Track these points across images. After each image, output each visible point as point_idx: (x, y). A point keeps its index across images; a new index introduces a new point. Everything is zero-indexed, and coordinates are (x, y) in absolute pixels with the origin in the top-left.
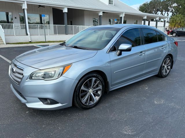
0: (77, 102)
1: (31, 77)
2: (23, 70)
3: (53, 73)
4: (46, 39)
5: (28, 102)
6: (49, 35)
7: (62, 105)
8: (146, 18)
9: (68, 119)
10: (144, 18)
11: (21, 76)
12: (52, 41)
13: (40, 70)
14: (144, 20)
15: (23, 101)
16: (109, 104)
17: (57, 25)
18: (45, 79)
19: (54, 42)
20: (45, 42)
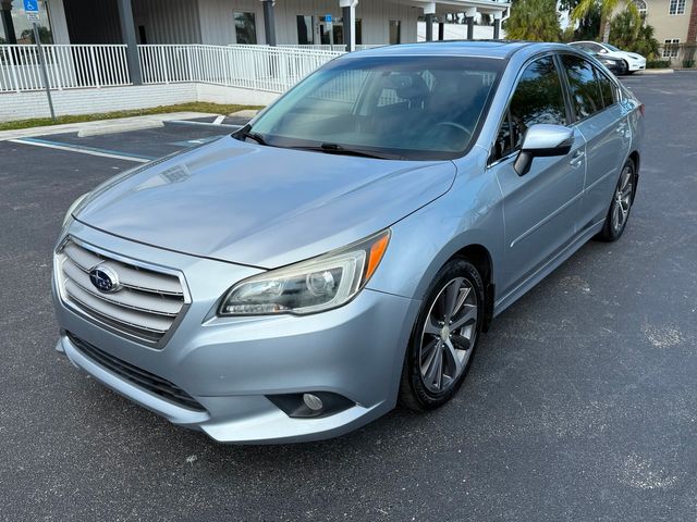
0: (412, 387)
1: (223, 307)
2: (176, 279)
3: (328, 277)
4: (52, 111)
5: (213, 421)
6: (60, 88)
7: (365, 411)
8: (434, 12)
9: (388, 463)
10: (426, 12)
11: (172, 308)
12: (77, 114)
13: (269, 270)
14: (428, 19)
15: (182, 415)
16: (502, 372)
17: (92, 46)
18: (295, 310)
19: (88, 118)
20: (53, 121)
